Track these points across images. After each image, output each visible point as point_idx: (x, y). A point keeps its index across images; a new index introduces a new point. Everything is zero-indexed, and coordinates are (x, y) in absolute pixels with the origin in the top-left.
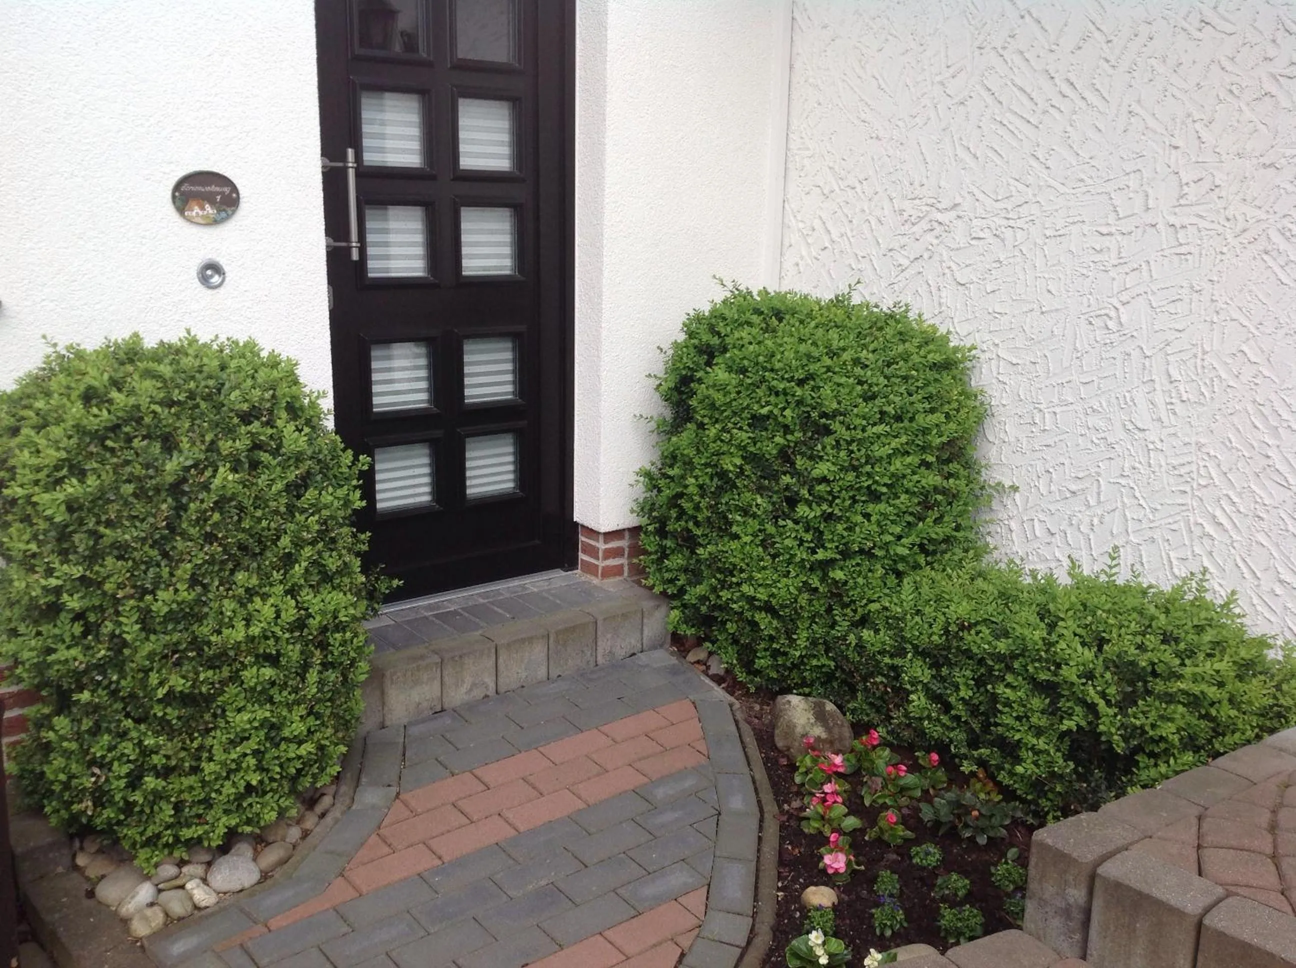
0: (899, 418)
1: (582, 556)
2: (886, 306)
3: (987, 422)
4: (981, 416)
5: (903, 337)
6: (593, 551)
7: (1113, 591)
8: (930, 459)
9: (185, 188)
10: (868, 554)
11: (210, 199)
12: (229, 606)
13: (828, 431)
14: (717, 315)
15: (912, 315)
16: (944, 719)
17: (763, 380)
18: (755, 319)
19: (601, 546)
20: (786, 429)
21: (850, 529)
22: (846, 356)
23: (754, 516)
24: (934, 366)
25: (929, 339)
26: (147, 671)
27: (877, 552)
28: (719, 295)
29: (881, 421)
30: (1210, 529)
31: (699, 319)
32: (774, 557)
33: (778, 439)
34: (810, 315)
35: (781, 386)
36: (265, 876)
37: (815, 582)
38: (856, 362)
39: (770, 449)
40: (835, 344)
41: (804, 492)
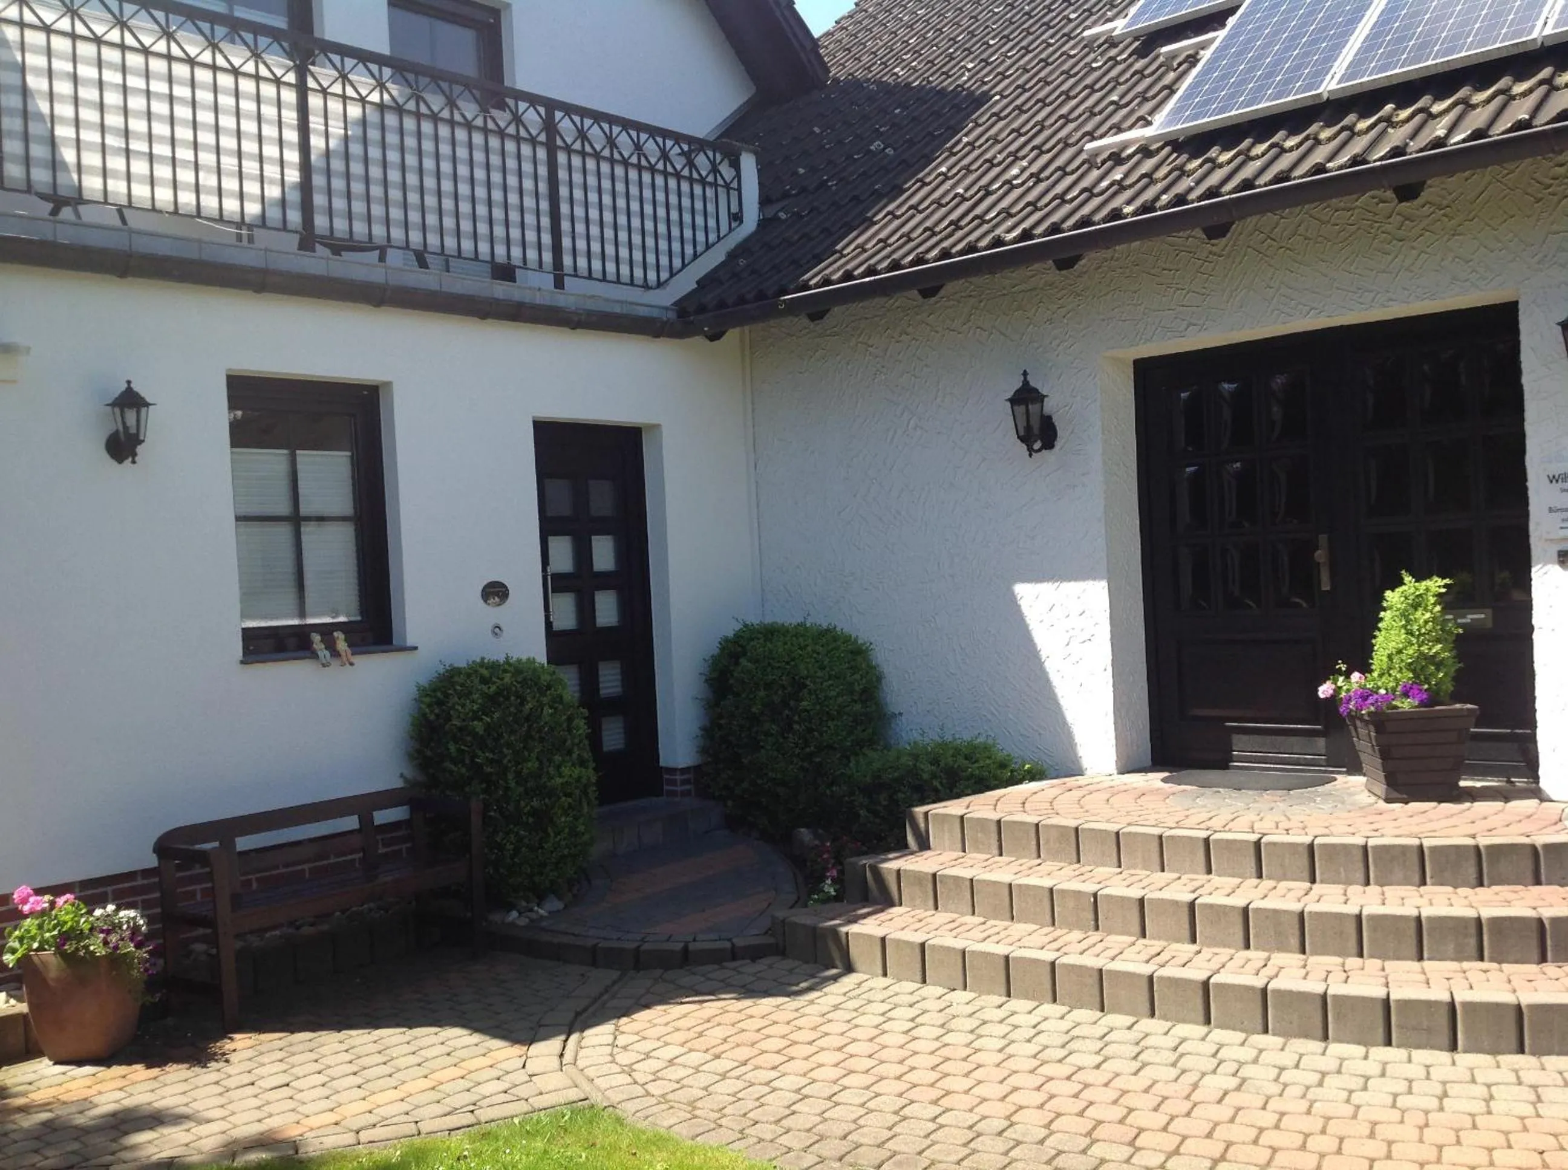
0: (838, 678)
1: (666, 787)
2: (825, 626)
3: (883, 681)
4: (879, 678)
5: (835, 639)
6: (673, 782)
7: (944, 745)
8: (856, 698)
9: (488, 590)
10: (830, 747)
11: (497, 594)
12: (552, 770)
13: (805, 686)
14: (738, 636)
15: (838, 629)
16: (877, 820)
17: (769, 664)
18: (760, 636)
19: (678, 777)
20: (784, 687)
21: (821, 735)
22: (809, 649)
23: (772, 735)
24: (852, 652)
25: (847, 639)
26: (519, 801)
27: (836, 745)
28: (738, 626)
29: (830, 679)
30: (989, 717)
31: (726, 640)
32: (783, 755)
33: (780, 692)
34: (788, 631)
35: (777, 665)
36: (566, 907)
37: (806, 764)
38: (814, 651)
39: (777, 699)
40: (802, 644)
41: (796, 718)
